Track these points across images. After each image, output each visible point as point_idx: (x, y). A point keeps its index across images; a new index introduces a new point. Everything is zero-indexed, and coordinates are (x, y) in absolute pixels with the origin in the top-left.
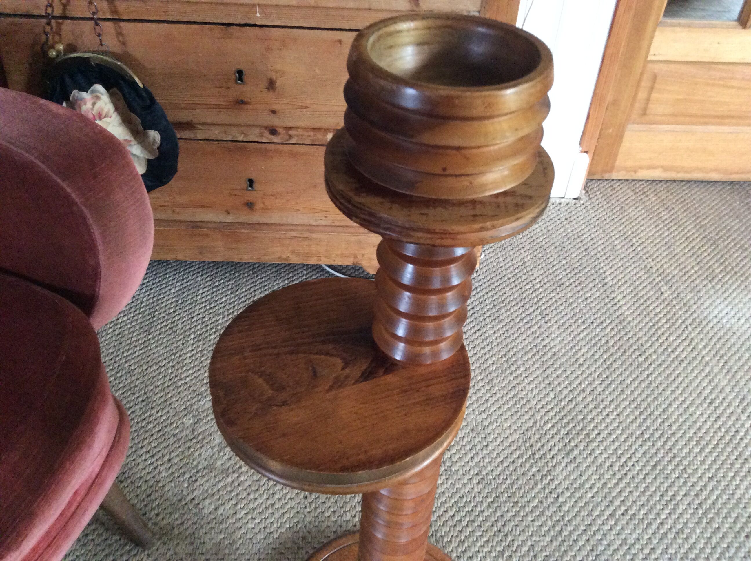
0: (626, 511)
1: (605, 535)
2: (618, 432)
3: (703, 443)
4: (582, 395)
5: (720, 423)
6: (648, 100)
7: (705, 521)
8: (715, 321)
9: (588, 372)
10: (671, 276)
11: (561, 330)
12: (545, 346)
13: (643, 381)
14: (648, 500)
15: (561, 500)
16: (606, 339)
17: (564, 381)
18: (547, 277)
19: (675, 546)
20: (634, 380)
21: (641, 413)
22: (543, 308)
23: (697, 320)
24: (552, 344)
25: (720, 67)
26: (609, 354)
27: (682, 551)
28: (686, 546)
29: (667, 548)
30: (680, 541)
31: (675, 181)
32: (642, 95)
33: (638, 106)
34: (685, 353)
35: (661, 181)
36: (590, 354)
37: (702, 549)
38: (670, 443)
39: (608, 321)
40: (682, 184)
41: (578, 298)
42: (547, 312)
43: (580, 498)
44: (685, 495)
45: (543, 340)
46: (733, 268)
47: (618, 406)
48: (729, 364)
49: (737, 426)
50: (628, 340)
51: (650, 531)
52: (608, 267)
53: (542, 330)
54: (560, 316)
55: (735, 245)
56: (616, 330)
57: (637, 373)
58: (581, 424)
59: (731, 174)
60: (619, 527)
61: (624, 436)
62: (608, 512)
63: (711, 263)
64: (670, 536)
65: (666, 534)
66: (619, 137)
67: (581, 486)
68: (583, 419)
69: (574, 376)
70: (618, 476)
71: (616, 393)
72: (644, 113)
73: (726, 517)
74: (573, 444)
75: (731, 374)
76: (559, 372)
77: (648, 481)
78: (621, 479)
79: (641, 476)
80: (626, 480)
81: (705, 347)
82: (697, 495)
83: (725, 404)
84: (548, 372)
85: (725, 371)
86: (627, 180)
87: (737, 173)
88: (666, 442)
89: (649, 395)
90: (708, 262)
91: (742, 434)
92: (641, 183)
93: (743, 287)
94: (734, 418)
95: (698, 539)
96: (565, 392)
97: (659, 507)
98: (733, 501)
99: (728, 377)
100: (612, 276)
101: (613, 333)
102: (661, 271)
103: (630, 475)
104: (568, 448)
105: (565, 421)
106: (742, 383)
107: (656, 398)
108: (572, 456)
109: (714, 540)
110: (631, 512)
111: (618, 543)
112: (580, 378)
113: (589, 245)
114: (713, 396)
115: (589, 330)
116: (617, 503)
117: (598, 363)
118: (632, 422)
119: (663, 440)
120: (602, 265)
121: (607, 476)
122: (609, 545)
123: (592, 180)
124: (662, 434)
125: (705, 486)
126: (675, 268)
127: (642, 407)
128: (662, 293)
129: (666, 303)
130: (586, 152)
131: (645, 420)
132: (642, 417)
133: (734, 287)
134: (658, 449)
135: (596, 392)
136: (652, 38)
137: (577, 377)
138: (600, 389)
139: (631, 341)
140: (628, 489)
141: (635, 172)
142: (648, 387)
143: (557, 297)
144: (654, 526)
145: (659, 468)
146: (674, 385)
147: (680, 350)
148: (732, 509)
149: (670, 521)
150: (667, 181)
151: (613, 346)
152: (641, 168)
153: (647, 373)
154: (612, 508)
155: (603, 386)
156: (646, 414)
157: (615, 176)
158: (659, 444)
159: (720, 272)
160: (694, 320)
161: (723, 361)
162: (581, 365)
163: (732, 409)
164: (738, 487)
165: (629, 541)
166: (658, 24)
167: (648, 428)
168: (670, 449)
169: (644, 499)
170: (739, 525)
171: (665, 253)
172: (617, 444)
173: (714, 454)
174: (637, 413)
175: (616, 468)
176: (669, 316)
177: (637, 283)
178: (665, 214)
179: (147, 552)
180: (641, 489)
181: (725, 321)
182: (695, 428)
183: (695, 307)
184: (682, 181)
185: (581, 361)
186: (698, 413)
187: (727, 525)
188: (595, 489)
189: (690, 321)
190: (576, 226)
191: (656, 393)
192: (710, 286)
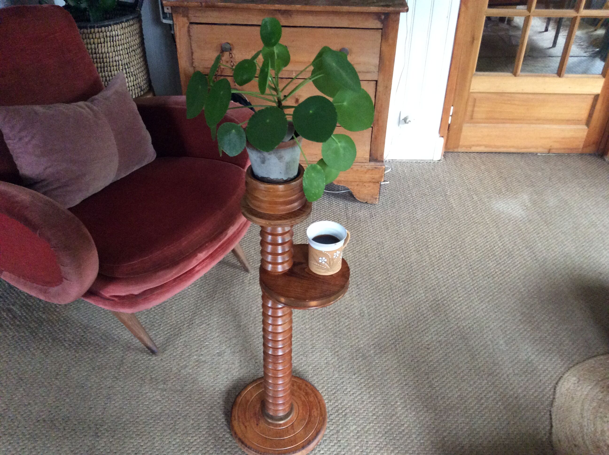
2: (441, 246)
3: (478, 250)
4: (428, 233)
5: (487, 244)
6: (473, 111)
7: (472, 273)
8: (496, 209)
9: (432, 226)
10: (479, 192)
11: (422, 212)
13: (456, 229)
14: (449, 266)
15: (412, 265)
16: (443, 215)
17: (420, 229)
18: (419, 192)
19: (457, 280)
20: (452, 229)
23: (488, 209)
25: (507, 94)
27: (460, 281)
28: (462, 280)
31: (492, 153)
32: (469, 109)
33: (469, 114)
34: (478, 220)
35: (485, 153)
36: (434, 220)
37: (468, 281)
38: (463, 250)
41: (432, 200)
42: (417, 205)
43: (420, 265)
44: (466, 265)
45: (413, 215)
46: (511, 190)
47: (443, 237)
48: (498, 224)
49: (495, 245)
55: (516, 180)
57: (454, 227)
59: (521, 149)
61: (443, 247)
65: (454, 276)
66: (460, 130)
69: (425, 227)
72: (472, 118)
77: (451, 260)
78: (439, 260)
81: (488, 218)
82: (471, 266)
83: (492, 238)
84: (413, 226)
85: (495, 227)
86: (467, 152)
87: (524, 148)
89: (458, 234)
90: (500, 187)
91: (496, 248)
92: (474, 153)
93: (514, 197)
94: (494, 243)
95: (467, 278)
98: (485, 268)
99: (496, 229)
100: (451, 192)
101: (446, 213)
102: (474, 190)
103: (443, 259)
104: (418, 250)
105: (418, 242)
106: (502, 231)
112: (428, 228)
113: (442, 179)
114: (487, 235)
116: (436, 267)
117: (437, 223)
118: (448, 242)
119: (460, 248)
120: (447, 187)
121: (433, 259)
123: (447, 152)
125: (475, 263)
126: (482, 189)
127: (453, 238)
128: (473, 198)
129: (474, 202)
130: (442, 137)
133: (509, 197)
135: (434, 233)
136: (471, 81)
139: (454, 216)
140: (441, 263)
141: (470, 148)
142: (457, 232)
143: (422, 200)
144: (450, 274)
146: (470, 231)
147: (476, 219)
148: (485, 270)
149: (457, 273)
150: (488, 153)
151: (445, 217)
152: (473, 146)
153: (458, 227)
155: (438, 231)
157: (460, 150)
159: (504, 191)
160: (486, 209)
161: (495, 223)
163: (494, 239)
164: (489, 264)
165: (439, 277)
166: (473, 75)
168: (462, 252)
169: (447, 266)
170: (486, 275)
171: (479, 183)
172: (439, 249)
173: (482, 254)
174: (451, 240)
175: (437, 257)
176: (474, 207)
177: (462, 195)
178: (483, 167)
179: (249, 274)
180: (447, 263)
181: (501, 209)
182: (476, 245)
183: (488, 204)
184: (496, 153)
185: (429, 222)
186: (478, 240)
187: (481, 275)
188: (427, 263)
189: (484, 209)
190: (436, 172)
191: (461, 234)
192: (498, 196)
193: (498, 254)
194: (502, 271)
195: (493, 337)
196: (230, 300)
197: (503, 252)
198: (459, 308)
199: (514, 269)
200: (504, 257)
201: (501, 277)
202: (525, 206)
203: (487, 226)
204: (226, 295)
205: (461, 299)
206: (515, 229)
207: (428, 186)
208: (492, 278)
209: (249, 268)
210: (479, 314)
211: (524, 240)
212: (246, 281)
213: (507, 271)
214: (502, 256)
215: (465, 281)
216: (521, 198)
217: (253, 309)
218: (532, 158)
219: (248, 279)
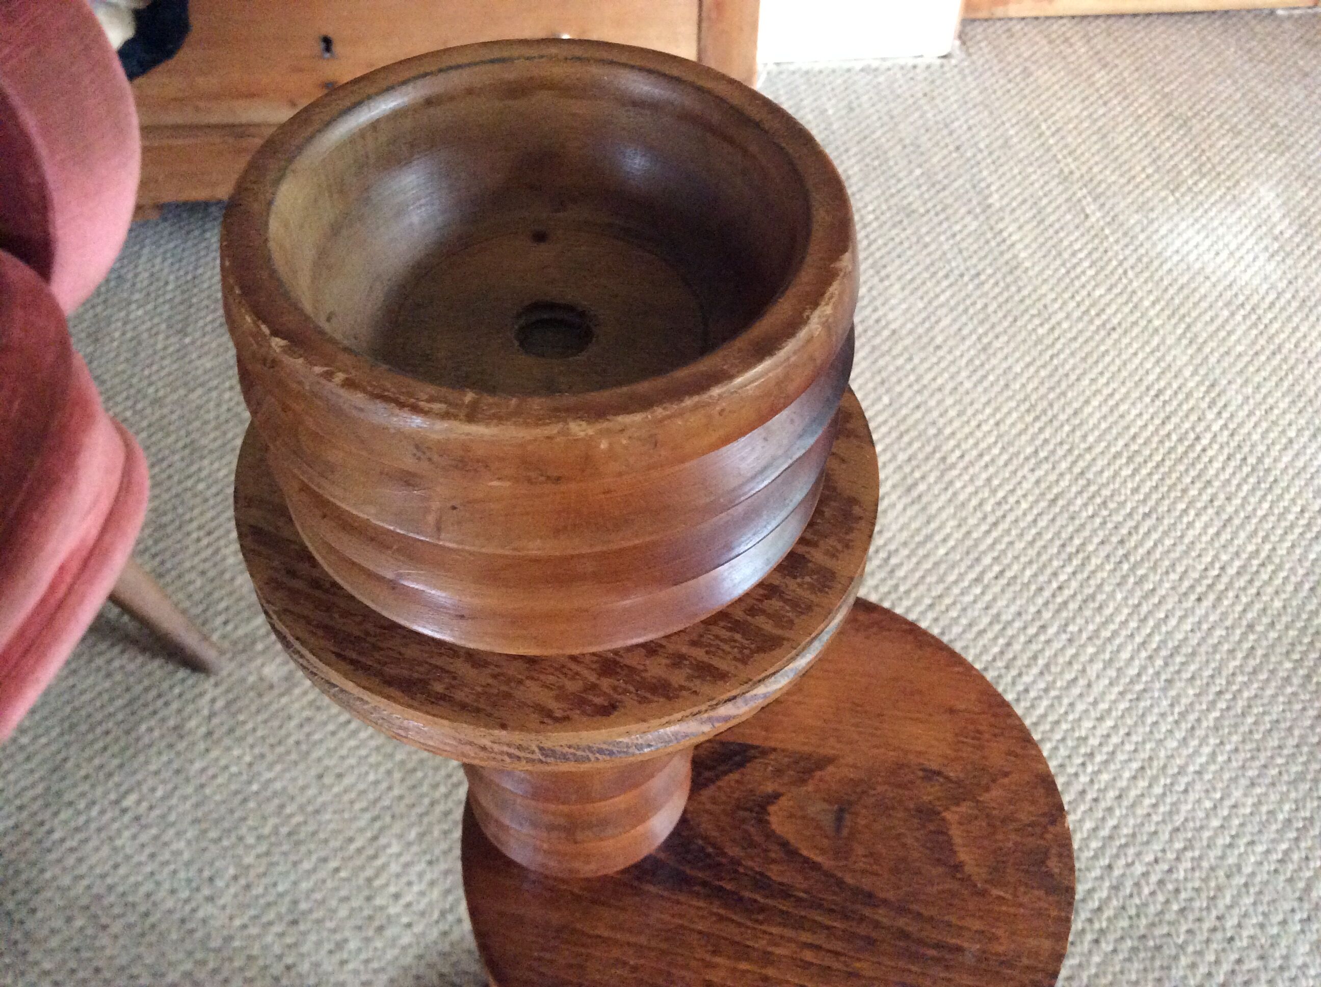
0: (1002, 572)
1: (964, 610)
2: (996, 451)
3: (1139, 459)
4: (938, 396)
5: (1169, 427)
7: (1132, 580)
8: (1176, 258)
9: (950, 358)
10: (1104, 186)
11: (907, 292)
12: (878, 321)
13: (1044, 366)
14: (1039, 554)
15: (894, 561)
16: (984, 300)
17: (907, 376)
18: (887, 201)
19: (1080, 621)
20: (1028, 366)
21: (1037, 418)
22: (878, 255)
23: (1145, 260)
24: (891, 316)
26: (987, 326)
27: (1091, 627)
28: (1098, 619)
29: (1066, 625)
30: (1088, 613)
31: (1122, 16)
34: (1119, 316)
35: (1097, 17)
36: (956, 327)
37: (1124, 623)
38: (1081, 464)
39: (990, 271)
40: (1135, 20)
41: (939, 235)
42: (884, 261)
43: (926, 556)
44: (1102, 542)
45: (875, 310)
46: (1214, 167)
47: (997, 409)
48: (1194, 329)
49: (1198, 430)
50: (1022, 301)
51: (1040, 601)
52: (995, 177)
53: (874, 293)
54: (906, 267)
55: (1221, 127)
56: (1002, 284)
57: (1034, 353)
58: (933, 443)
60: (988, 597)
61: (1005, 457)
62: (972, 575)
63: (1176, 159)
64: (1073, 606)
65: (1065, 603)
67: (929, 538)
68: (936, 436)
69: (926, 365)
70: (991, 519)
71: (997, 389)
73: (1167, 573)
74: (917, 475)
75: (1195, 347)
76: (900, 361)
77: (1042, 523)
78: (995, 524)
79: (1030, 518)
80: (1003, 526)
81: (1153, 304)
82: (1122, 542)
83: (1181, 396)
84: (881, 362)
85: (1185, 342)
86: (1037, 18)
88: (1074, 463)
89: (1052, 389)
90: (1171, 157)
91: (1205, 441)
92: (1061, 22)
93: (1229, 198)
94: (1193, 417)
95: (1117, 610)
96: (909, 393)
97: (1056, 563)
98: (1180, 548)
99: (1190, 352)
100: (1002, 192)
101: (997, 290)
102: (1087, 178)
103: (1010, 518)
104: (910, 481)
105: (906, 439)
106: (1213, 360)
107: (1064, 394)
108: (915, 493)
109: (1144, 609)
110: (1009, 574)
111: (985, 621)
112: (936, 369)
113: (964, 138)
114: (1162, 383)
115: (955, 288)
116: (987, 560)
117: (968, 343)
118: (1020, 434)
119: (1070, 459)
120: (985, 173)
121: (972, 521)
122: (970, 625)
123: (974, 20)
124: (1070, 451)
125: (1136, 528)
126: (1113, 171)
127: (1039, 408)
128: (1087, 216)
129: (1093, 233)
131: (1041, 430)
132: (1038, 425)
133: (1212, 200)
134: (1062, 475)
135: (961, 390)
137: (930, 369)
138: (968, 385)
139: (1028, 302)
140: (1006, 539)
141: (1050, 1)
142: (1051, 376)
143: (903, 236)
144: (1047, 593)
145: (1061, 503)
146: (1096, 370)
147: (1109, 311)
148: (1179, 559)
149: (1074, 584)
151: (995, 312)
153: (1050, 352)
154: (978, 569)
155: (975, 378)
156: (1044, 419)
157: (1013, 10)
158: (1064, 465)
159: (1191, 176)
160: (1139, 260)
161: (1183, 326)
162: (938, 347)
163: (1192, 402)
164: (1190, 525)
165: (1004, 618)
167: (1046, 441)
168: (1082, 473)
169: (1032, 552)
170: (1186, 584)
171: (1097, 147)
172: (991, 470)
173: (1156, 477)
174: (1029, 419)
175: (988, 508)
176: (1095, 256)
177: (1045, 201)
178: (1101, 77)
179: (212, 680)
180: (1029, 537)
181: (1192, 257)
182: (1127, 437)
183: (1142, 237)
184: (1135, 15)
185: (939, 340)
186: (1134, 412)
187: (1167, 585)
188: (951, 543)
189: (1132, 261)
190: (942, 106)
191: (1064, 385)
192: (1171, 199)
193: (1217, 475)
194: (1244, 556)
195: (1262, 926)
196: (119, 843)
197: (1233, 464)
198: (1105, 777)
199: (1288, 544)
200: (1239, 486)
201: (1244, 589)
202: (1276, 239)
203: (1156, 340)
204: (102, 812)
205: (1110, 723)
206: (1258, 347)
207: (918, 172)
208: (1212, 597)
209: (207, 653)
210: (1192, 797)
211: (1300, 396)
212: (192, 723)
213: (1263, 555)
214: (1235, 482)
215: (1112, 627)
216: (1254, 200)
217: (220, 883)
218: (1258, 28)
219: (206, 712)
